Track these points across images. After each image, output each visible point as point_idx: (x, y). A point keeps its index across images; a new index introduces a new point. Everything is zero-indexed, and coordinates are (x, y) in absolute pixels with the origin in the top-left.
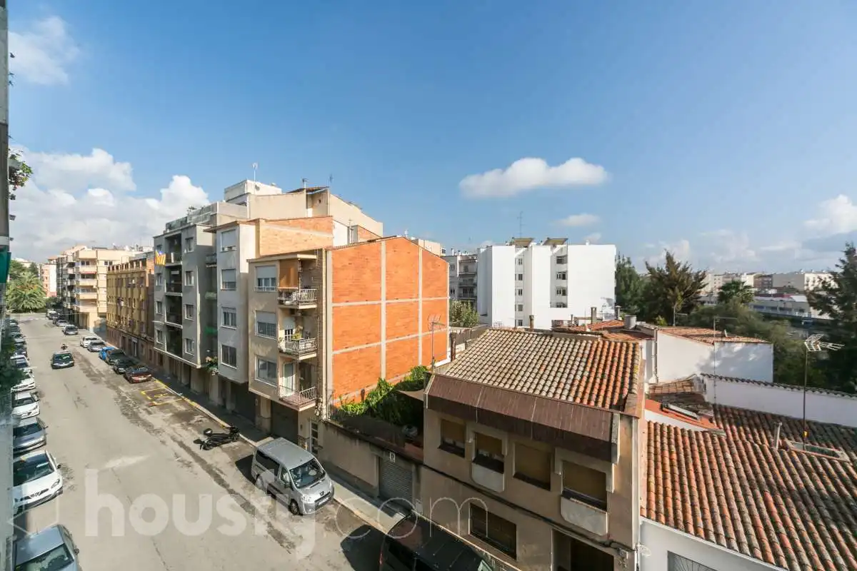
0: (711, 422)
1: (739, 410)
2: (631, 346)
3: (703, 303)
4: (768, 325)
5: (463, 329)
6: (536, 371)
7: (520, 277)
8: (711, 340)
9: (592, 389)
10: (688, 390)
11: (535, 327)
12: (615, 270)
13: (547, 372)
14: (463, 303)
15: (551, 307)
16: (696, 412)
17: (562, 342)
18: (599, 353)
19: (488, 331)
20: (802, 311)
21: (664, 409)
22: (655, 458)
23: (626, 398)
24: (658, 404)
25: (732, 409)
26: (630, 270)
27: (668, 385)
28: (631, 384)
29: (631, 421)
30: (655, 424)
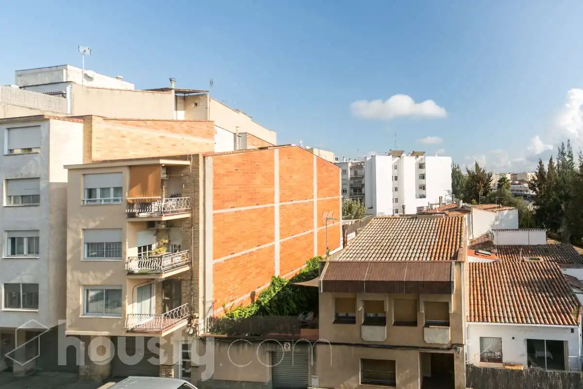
0: (496, 255)
1: (507, 246)
2: (460, 218)
3: (491, 190)
4: (516, 200)
5: (354, 221)
6: (407, 244)
7: (396, 178)
8: (495, 210)
10: (487, 239)
11: (406, 213)
12: (451, 172)
13: (414, 243)
14: (353, 200)
15: (417, 198)
16: (490, 251)
17: (423, 221)
18: (443, 225)
19: (373, 219)
20: (527, 191)
21: (477, 253)
22: (473, 283)
23: (458, 251)
24: (473, 251)
25: (504, 246)
26: (459, 172)
27: (478, 239)
28: (460, 242)
29: (461, 265)
30: (472, 264)
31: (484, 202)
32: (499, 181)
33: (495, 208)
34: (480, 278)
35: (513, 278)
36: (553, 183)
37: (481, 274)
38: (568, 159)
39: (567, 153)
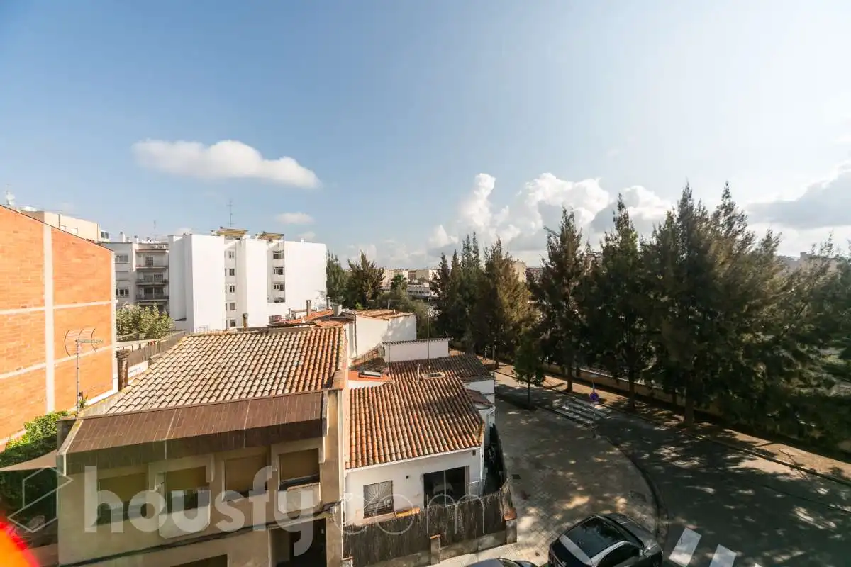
0: (388, 375)
1: (401, 362)
2: (337, 330)
3: (383, 291)
4: (414, 304)
5: (144, 343)
6: (250, 372)
7: (232, 272)
8: (387, 317)
9: (307, 375)
10: (375, 356)
11: (250, 325)
12: (326, 266)
13: (263, 371)
14: (144, 307)
15: (269, 302)
16: (380, 371)
17: (278, 337)
18: (312, 341)
19: (185, 338)
20: (428, 293)
21: (361, 376)
22: (355, 417)
23: (333, 376)
24: (357, 373)
25: (398, 362)
26: (338, 266)
27: (364, 356)
28: (337, 363)
29: (337, 394)
30: (355, 390)
31: (373, 307)
32: (393, 280)
33: (387, 314)
34: (365, 408)
35: (409, 402)
36: (457, 283)
37: (366, 403)
39: (473, 249)
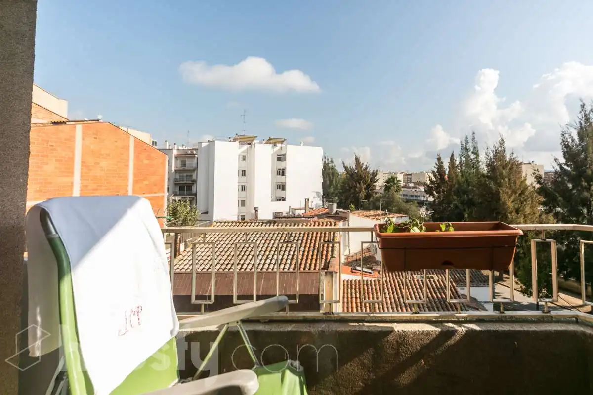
0: (379, 273)
2: (333, 223)
3: (376, 193)
4: (407, 206)
6: (262, 253)
7: (244, 173)
8: (379, 218)
9: (307, 260)
10: (367, 255)
11: (260, 217)
12: (322, 168)
13: (272, 252)
15: (272, 201)
16: (371, 268)
18: (311, 232)
19: (215, 223)
20: (424, 197)
21: (353, 271)
23: (329, 262)
24: (350, 268)
26: (332, 168)
27: (356, 254)
28: (332, 251)
29: (332, 276)
30: (348, 282)
31: (365, 208)
32: (387, 182)
33: (379, 215)
34: (356, 298)
35: (399, 298)
36: (454, 185)
37: (358, 294)
38: (473, 157)
39: (472, 149)
